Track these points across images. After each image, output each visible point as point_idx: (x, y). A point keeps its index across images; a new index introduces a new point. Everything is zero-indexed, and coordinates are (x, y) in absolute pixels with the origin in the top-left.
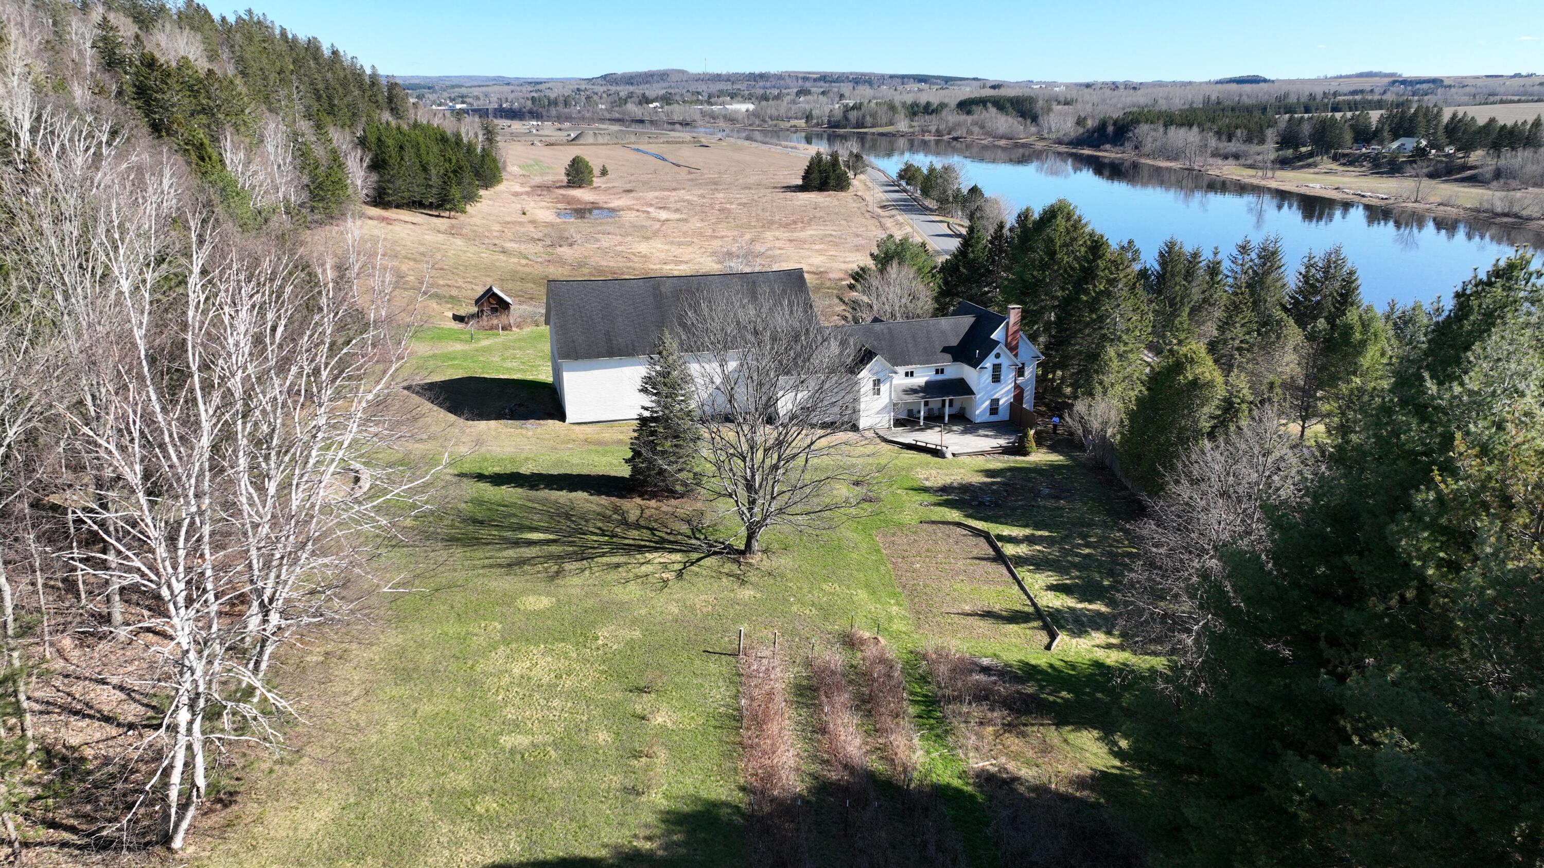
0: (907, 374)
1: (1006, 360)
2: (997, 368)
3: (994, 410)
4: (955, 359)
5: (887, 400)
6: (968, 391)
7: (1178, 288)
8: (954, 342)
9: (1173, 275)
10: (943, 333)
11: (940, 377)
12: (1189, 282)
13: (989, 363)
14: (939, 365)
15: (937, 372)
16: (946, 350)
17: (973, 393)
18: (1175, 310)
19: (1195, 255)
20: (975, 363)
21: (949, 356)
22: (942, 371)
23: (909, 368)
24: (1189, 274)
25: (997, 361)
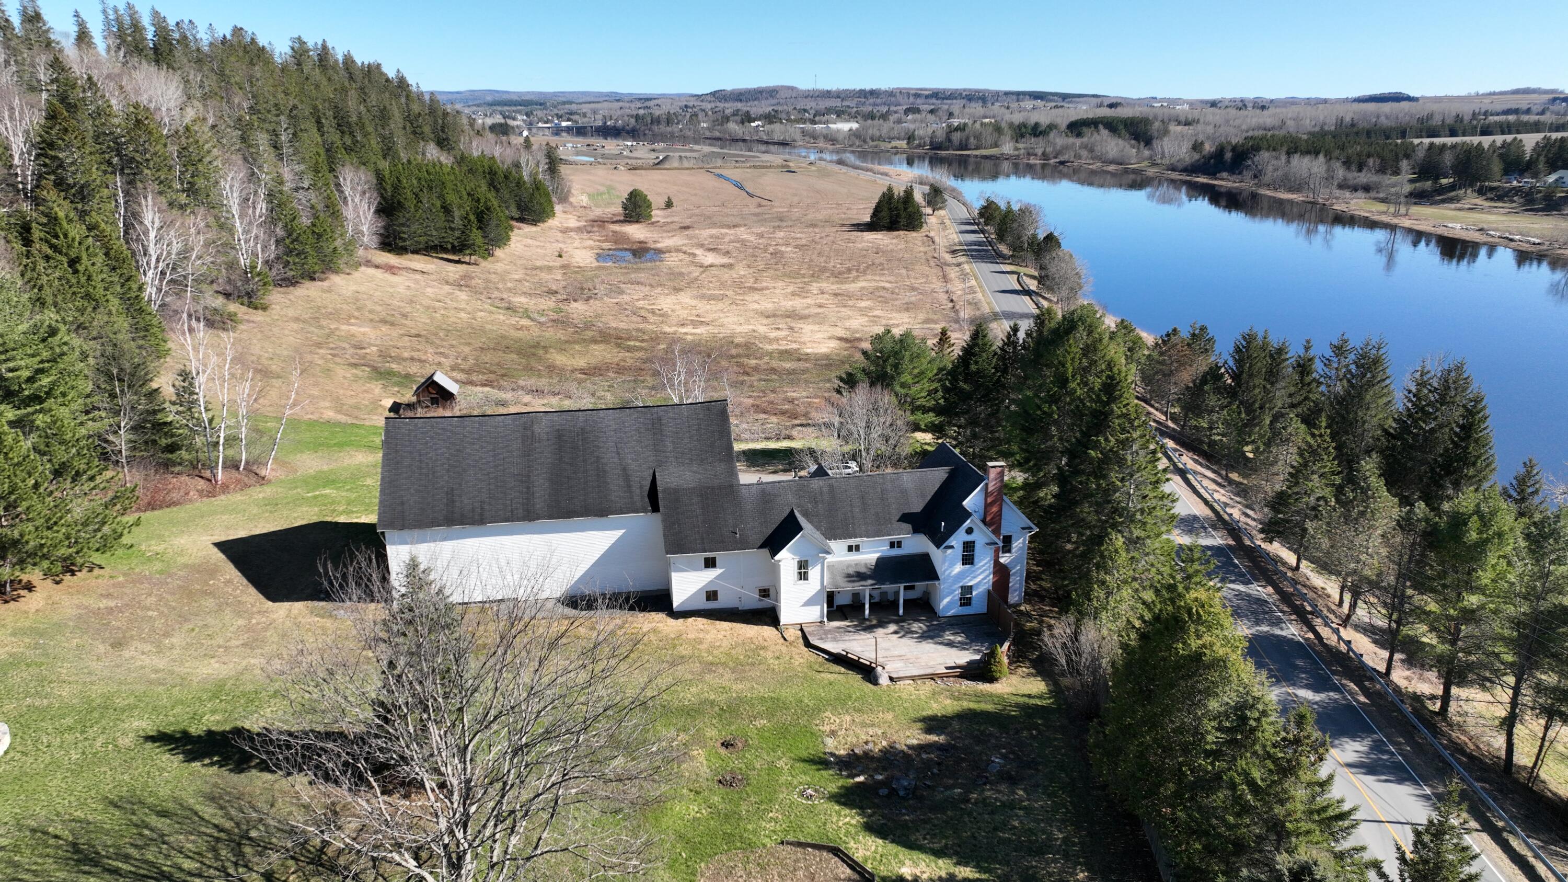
0: (850, 549)
1: (981, 536)
2: (969, 547)
3: (965, 601)
4: (916, 531)
5: (818, 587)
6: (932, 575)
7: (1257, 391)
8: (917, 506)
9: (1251, 376)
10: (904, 492)
11: (896, 552)
12: (1272, 384)
13: (957, 539)
14: (895, 537)
15: (892, 545)
16: (905, 518)
17: (937, 578)
18: (1253, 419)
19: (1280, 351)
20: (939, 540)
21: (908, 527)
22: (899, 544)
23: (853, 542)
24: (1272, 375)
25: (969, 538)
